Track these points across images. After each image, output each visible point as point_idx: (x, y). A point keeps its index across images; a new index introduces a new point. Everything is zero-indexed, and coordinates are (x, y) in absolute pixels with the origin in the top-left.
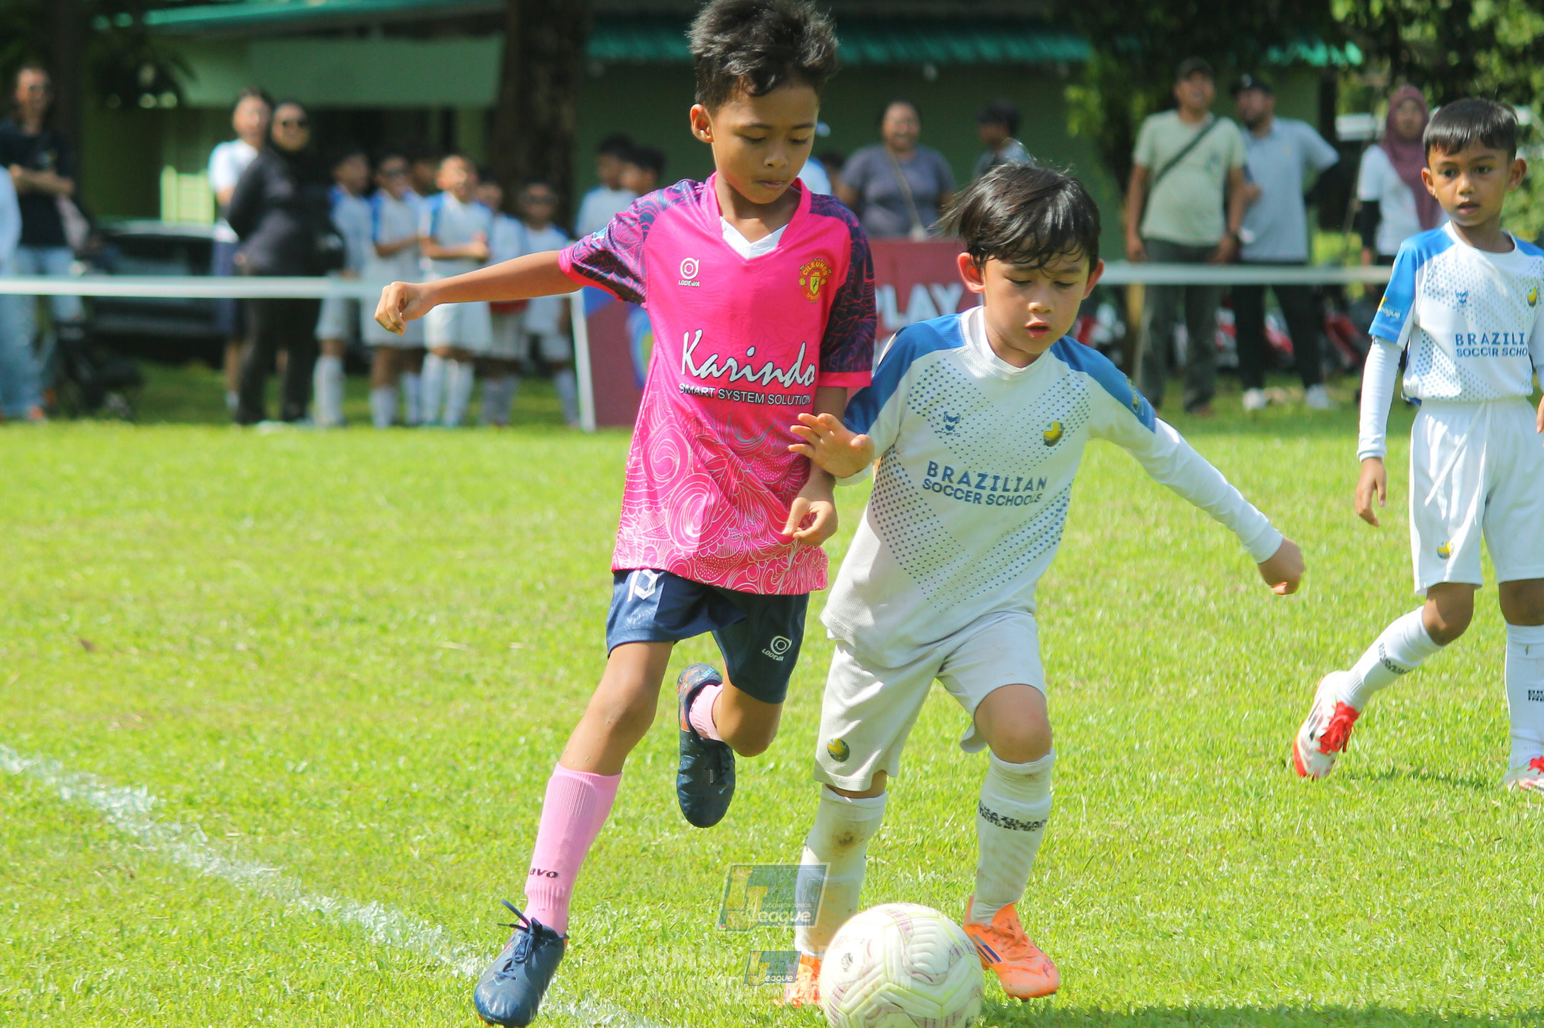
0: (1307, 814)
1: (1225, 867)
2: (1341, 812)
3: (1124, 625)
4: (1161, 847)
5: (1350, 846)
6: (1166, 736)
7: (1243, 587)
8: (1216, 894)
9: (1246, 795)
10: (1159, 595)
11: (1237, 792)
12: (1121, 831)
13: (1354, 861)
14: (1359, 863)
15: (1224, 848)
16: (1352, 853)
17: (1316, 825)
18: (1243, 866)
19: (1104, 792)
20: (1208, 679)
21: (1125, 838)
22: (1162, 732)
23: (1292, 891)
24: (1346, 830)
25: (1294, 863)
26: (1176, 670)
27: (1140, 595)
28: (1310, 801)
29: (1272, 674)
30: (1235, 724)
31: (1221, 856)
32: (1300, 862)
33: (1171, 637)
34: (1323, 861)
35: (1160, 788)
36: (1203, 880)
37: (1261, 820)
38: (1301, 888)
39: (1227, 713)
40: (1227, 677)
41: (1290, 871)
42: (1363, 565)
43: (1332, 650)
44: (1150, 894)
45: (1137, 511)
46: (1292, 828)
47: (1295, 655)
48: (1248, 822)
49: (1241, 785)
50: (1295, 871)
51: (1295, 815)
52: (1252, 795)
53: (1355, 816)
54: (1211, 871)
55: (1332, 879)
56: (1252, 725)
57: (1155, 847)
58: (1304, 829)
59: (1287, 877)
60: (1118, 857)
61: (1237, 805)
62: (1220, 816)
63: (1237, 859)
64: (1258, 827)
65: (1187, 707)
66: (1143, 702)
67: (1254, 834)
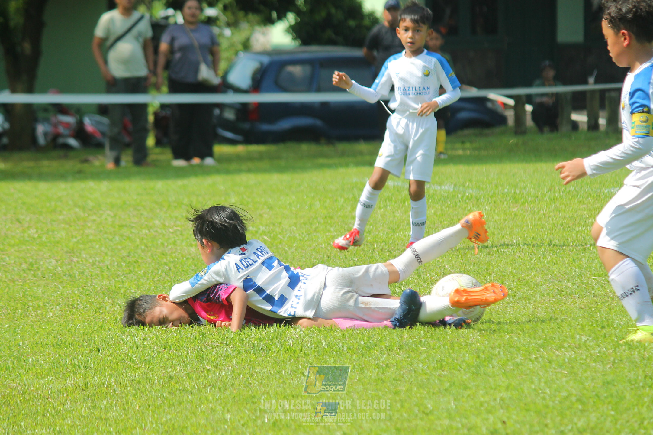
0: (111, 376)
1: (68, 405)
2: (128, 374)
3: (13, 281)
4: (34, 396)
5: (134, 392)
6: (36, 338)
7: (75, 259)
8: (64, 420)
9: (79, 367)
10: (31, 264)
11: (74, 366)
12: (14, 388)
13: (136, 400)
14: (138, 401)
15: (68, 395)
16: (134, 396)
17: (116, 381)
18: (79, 405)
19: (4, 369)
20: (58, 307)
21: (15, 392)
22: (34, 336)
23: (103, 417)
24: (131, 384)
25: (105, 402)
26: (41, 304)
27: (21, 264)
28: (112, 369)
29: (91, 304)
30: (73, 331)
31: (66, 400)
32: (108, 402)
33: (38, 286)
34: (120, 400)
35: (33, 365)
36: (57, 412)
37: (87, 380)
38: (108, 415)
39: (68, 325)
40: (68, 307)
41: (103, 406)
42: (138, 246)
43: (122, 290)
44: (29, 421)
45: (18, 221)
46: (103, 384)
47: (104, 294)
48: (81, 382)
49: (76, 362)
50: (105, 406)
51: (105, 377)
52: (82, 367)
53: (136, 376)
54: (61, 408)
55: (124, 409)
56: (82, 330)
57: (32, 397)
58: (109, 384)
59: (101, 409)
60: (12, 402)
61: (74, 373)
62: (66, 379)
63: (75, 401)
64: (86, 384)
65: (47, 322)
66: (24, 321)
67: (84, 387)
